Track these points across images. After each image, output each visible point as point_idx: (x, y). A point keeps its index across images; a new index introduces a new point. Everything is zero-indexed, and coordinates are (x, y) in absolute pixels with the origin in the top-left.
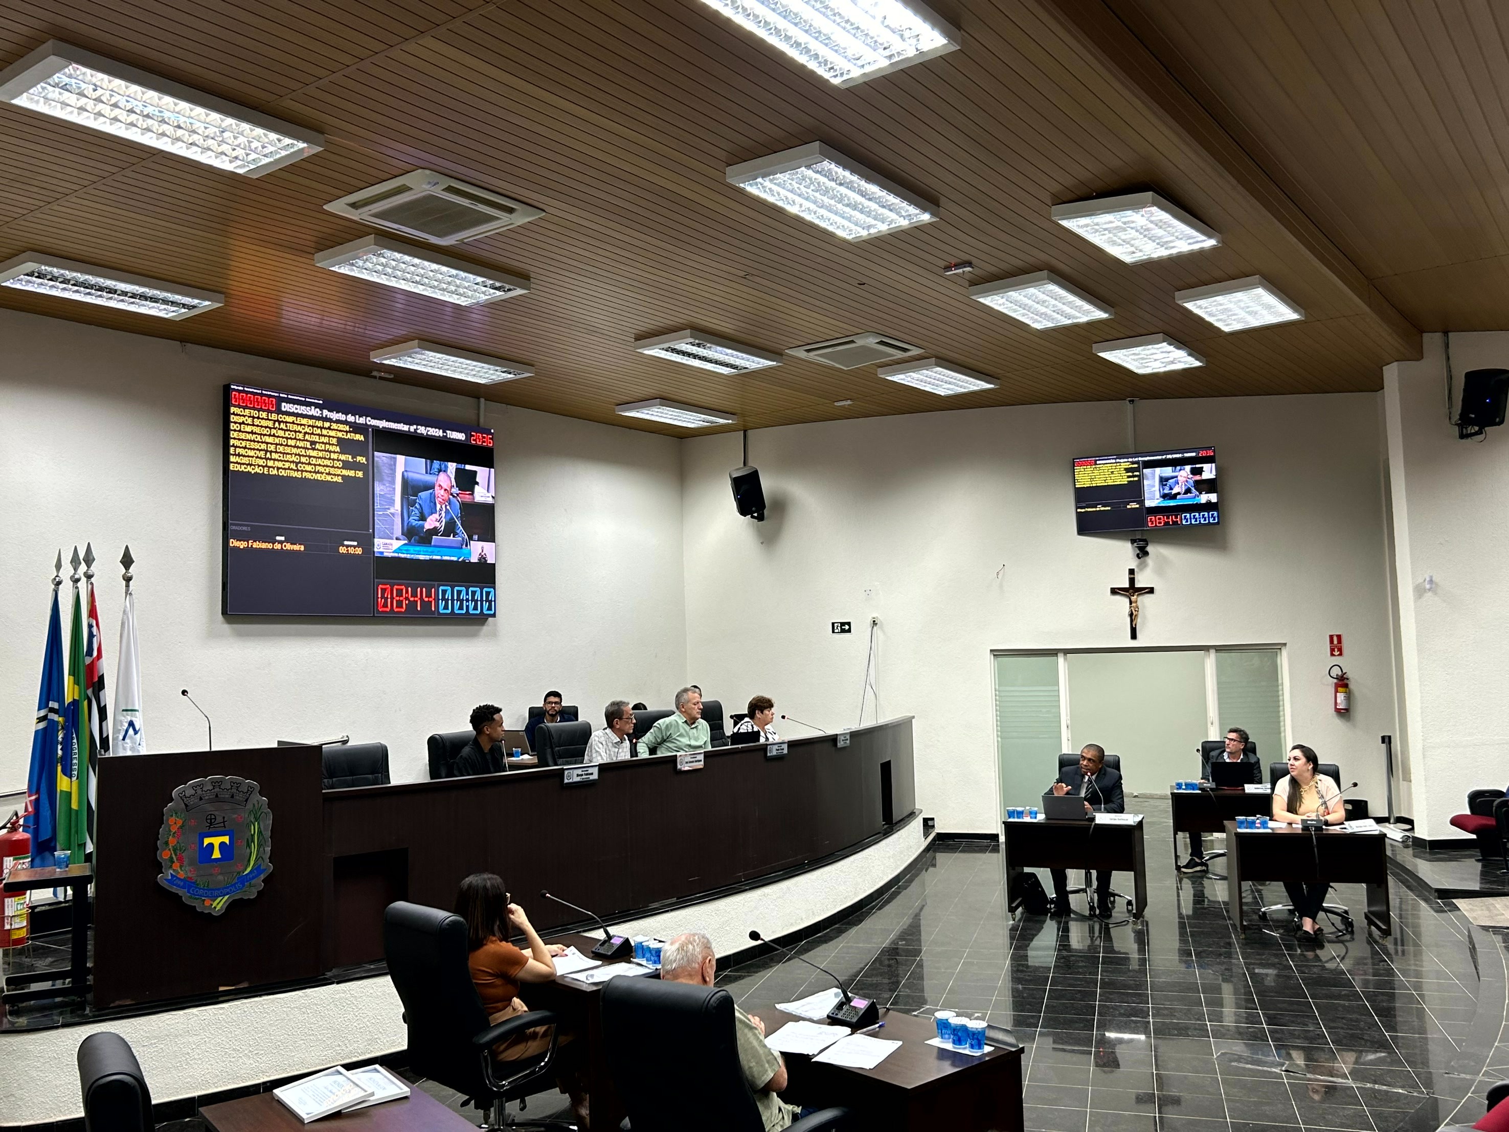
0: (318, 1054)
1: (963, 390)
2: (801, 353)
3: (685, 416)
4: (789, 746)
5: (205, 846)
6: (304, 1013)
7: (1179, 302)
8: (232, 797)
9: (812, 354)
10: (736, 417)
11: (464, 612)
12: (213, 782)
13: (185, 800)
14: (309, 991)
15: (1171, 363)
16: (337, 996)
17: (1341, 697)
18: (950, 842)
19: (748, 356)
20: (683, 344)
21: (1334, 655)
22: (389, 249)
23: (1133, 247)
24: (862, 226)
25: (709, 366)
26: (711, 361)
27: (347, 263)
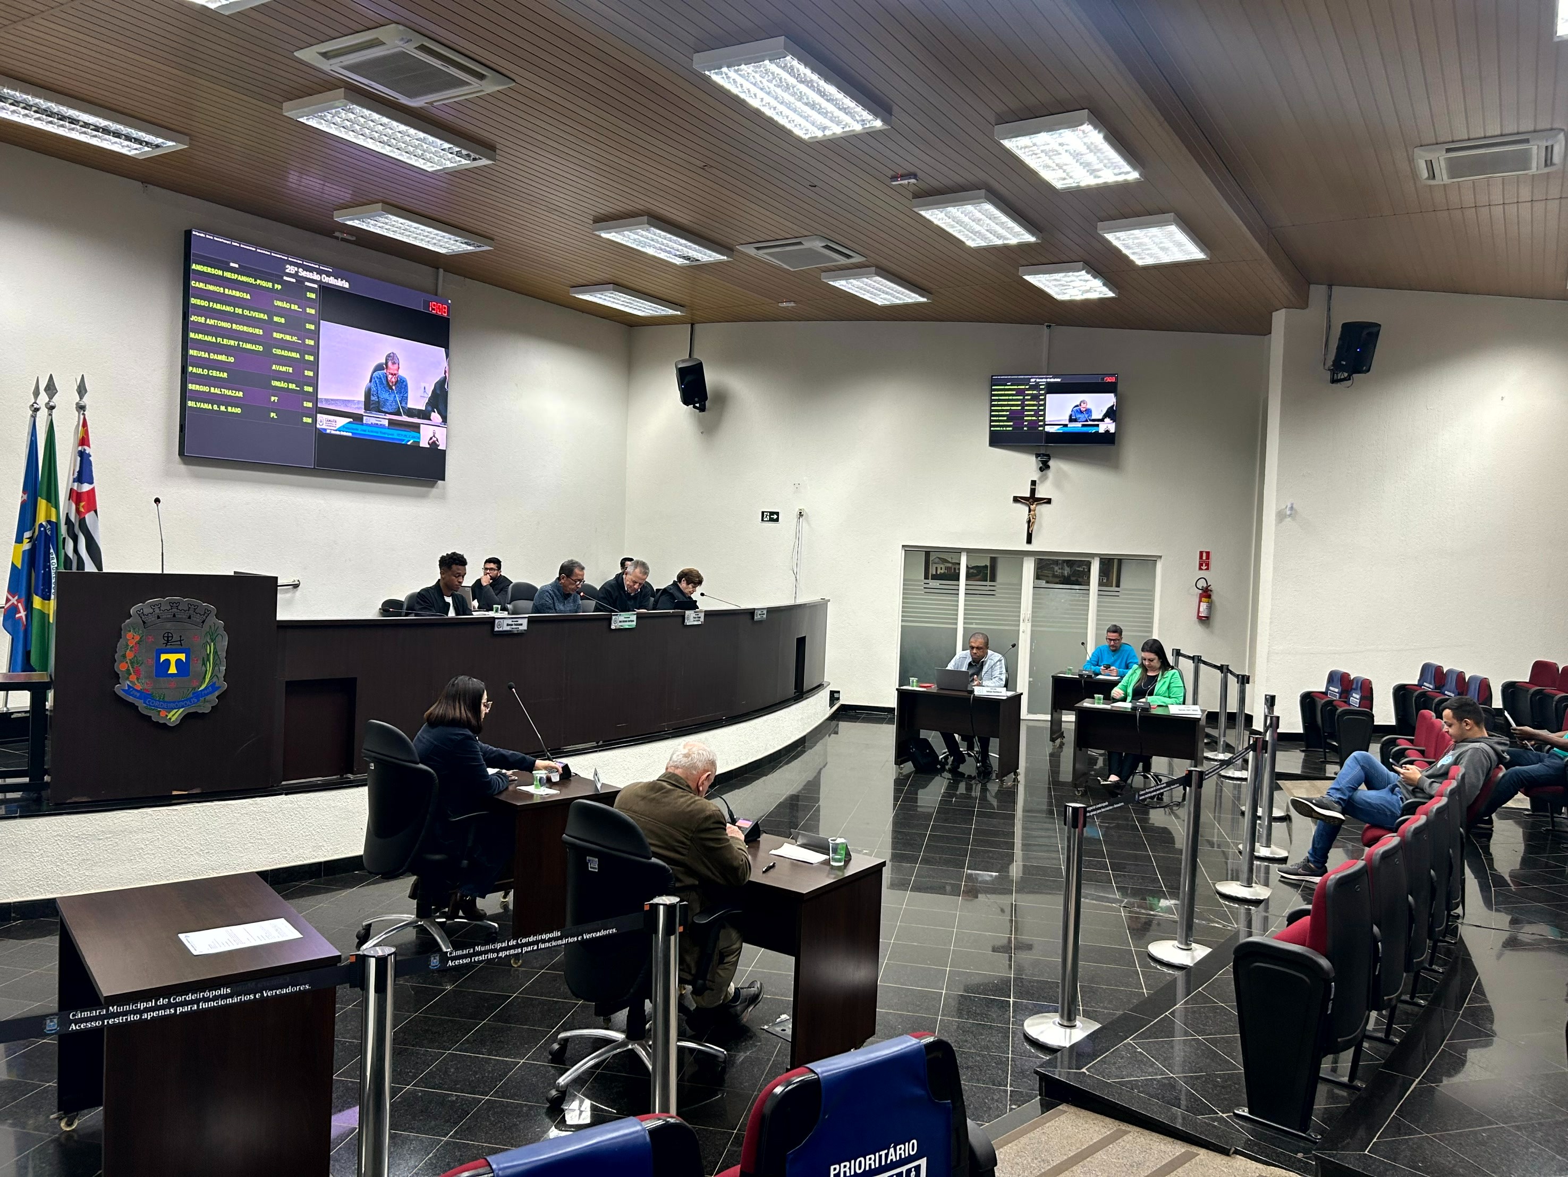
1: (898, 302)
2: (751, 251)
3: (636, 304)
5: (161, 661)
6: (253, 819)
7: (1100, 232)
8: (190, 617)
9: (761, 252)
10: (685, 309)
12: (171, 603)
13: (143, 617)
14: (258, 799)
15: (1087, 291)
16: (286, 806)
17: (1204, 606)
18: (852, 713)
19: (701, 248)
20: (640, 230)
21: (1202, 569)
22: (358, 105)
23: (1065, 173)
24: (819, 127)
25: (663, 255)
26: (665, 249)
27: (316, 115)
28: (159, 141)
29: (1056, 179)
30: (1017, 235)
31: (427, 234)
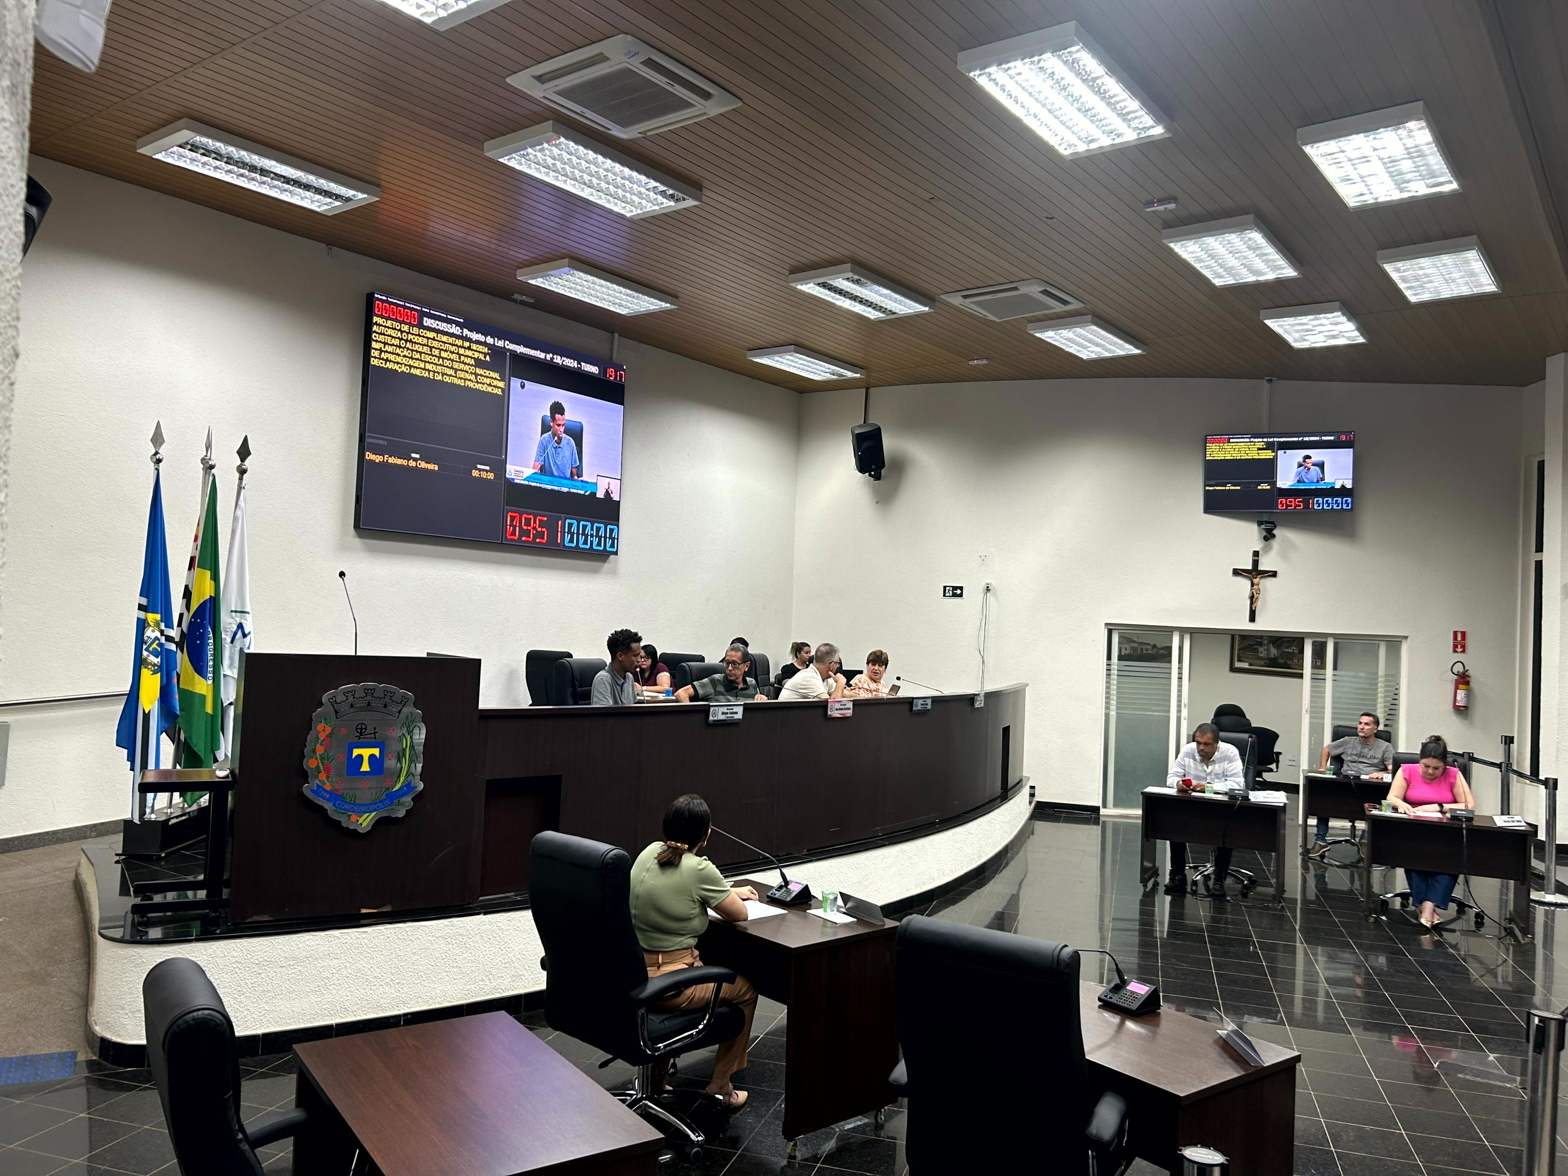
0: (462, 987)
1: (1107, 355)
2: (956, 300)
3: (816, 366)
4: (932, 702)
5: (353, 757)
6: (449, 944)
7: (1379, 262)
8: (385, 706)
9: (968, 301)
10: (863, 371)
11: (588, 547)
12: (366, 689)
13: (336, 706)
14: (455, 920)
15: (1334, 337)
16: (485, 928)
17: (1461, 694)
18: (1050, 811)
19: (902, 298)
20: (840, 279)
21: (1457, 652)
22: (566, 138)
23: (1366, 185)
24: (1084, 140)
25: (858, 308)
26: (862, 301)
27: (518, 153)
28: (350, 193)
29: (1351, 195)
30: (1275, 268)
31: (611, 292)
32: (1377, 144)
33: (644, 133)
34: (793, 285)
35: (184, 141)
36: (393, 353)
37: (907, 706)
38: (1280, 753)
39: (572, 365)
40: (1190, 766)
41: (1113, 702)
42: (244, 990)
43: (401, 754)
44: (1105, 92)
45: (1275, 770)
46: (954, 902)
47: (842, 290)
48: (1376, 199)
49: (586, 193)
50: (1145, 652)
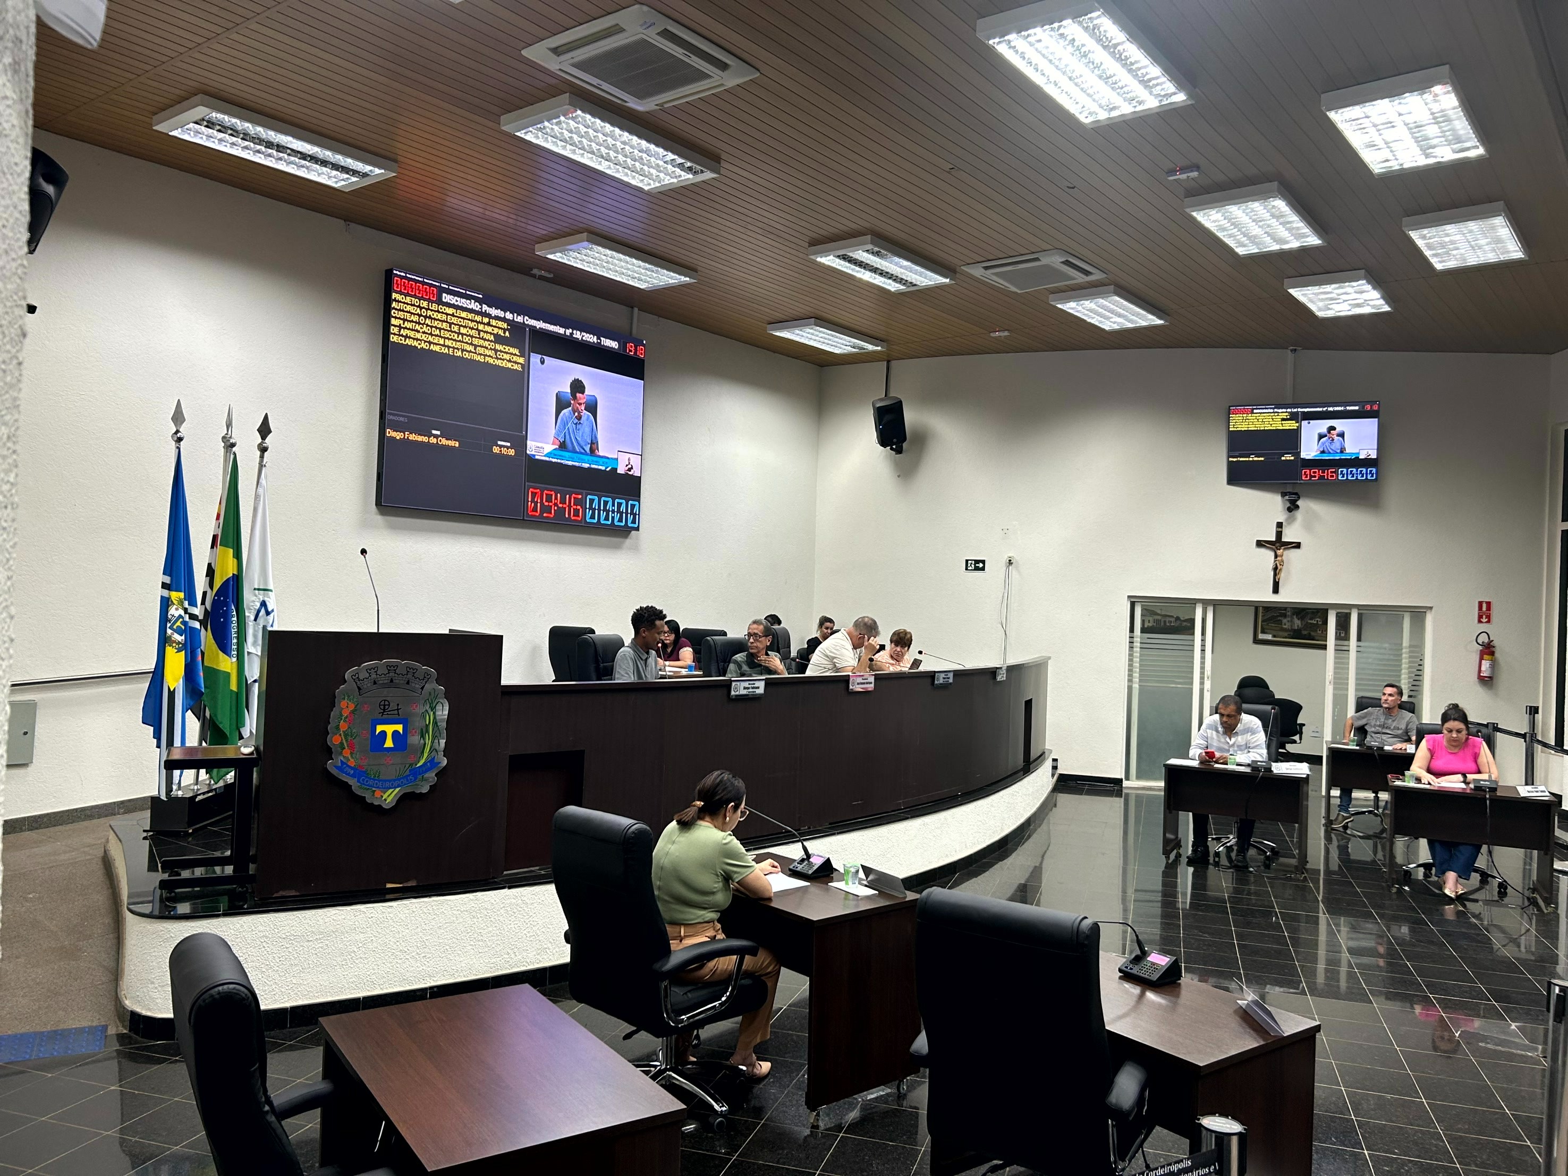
0: (487, 961)
1: (1130, 325)
2: (977, 271)
3: (836, 340)
4: (954, 676)
5: (377, 733)
6: (474, 917)
7: (1405, 231)
8: (408, 683)
9: (989, 272)
10: (885, 344)
11: (609, 523)
12: (388, 666)
13: (358, 683)
14: (479, 894)
15: (1358, 305)
16: (508, 902)
17: (1486, 665)
18: (1072, 784)
19: (923, 270)
20: (860, 251)
21: (1482, 622)
22: (583, 111)
23: (1391, 151)
24: (1105, 108)
25: (879, 281)
26: (882, 273)
27: (535, 127)
28: (367, 168)
29: (1377, 161)
30: (1299, 236)
31: (630, 267)
32: (1402, 109)
33: (661, 105)
34: (812, 257)
35: (200, 117)
36: (412, 330)
37: (929, 680)
38: (1304, 725)
39: (591, 341)
40: (1212, 738)
41: (1136, 675)
42: (272, 964)
43: (424, 730)
44: (1127, 58)
45: (1298, 741)
46: (976, 874)
47: (862, 262)
48: (1401, 165)
49: (602, 166)
50: (1168, 624)
